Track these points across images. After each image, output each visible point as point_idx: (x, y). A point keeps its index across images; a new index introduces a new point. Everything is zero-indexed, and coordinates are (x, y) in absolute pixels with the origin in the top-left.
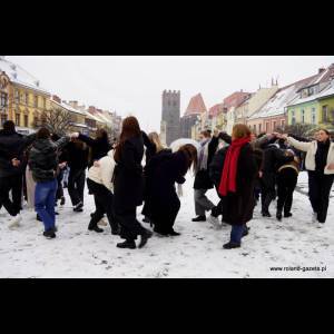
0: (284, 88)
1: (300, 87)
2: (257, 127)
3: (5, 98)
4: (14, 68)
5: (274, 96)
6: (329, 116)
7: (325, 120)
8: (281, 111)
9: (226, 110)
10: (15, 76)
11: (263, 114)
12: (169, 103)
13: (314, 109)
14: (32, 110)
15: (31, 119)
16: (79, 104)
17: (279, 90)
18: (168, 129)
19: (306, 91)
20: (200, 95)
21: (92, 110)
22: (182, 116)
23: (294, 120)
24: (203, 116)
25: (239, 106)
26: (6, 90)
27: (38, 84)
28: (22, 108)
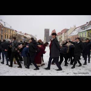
0: (78, 27)
1: (82, 27)
2: (70, 38)
3: (2, 31)
4: (5, 23)
5: (75, 30)
6: (90, 35)
7: (89, 36)
8: (77, 34)
9: (62, 34)
10: (5, 25)
11: (72, 35)
12: (46, 32)
13: (85, 33)
14: (9, 34)
15: (9, 37)
16: (22, 33)
17: (76, 28)
18: (46, 39)
19: (83, 28)
21: (26, 34)
22: (50, 35)
23: (80, 36)
25: (65, 32)
26: (2, 29)
27: (11, 27)
28: (7, 34)
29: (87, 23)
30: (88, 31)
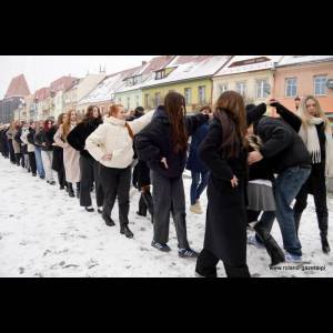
0: (112, 76)
1: (126, 76)
5: (101, 83)
6: (151, 103)
8: (109, 97)
9: (53, 94)
11: (92, 100)
13: (138, 97)
17: (107, 77)
19: (131, 80)
20: (22, 75)
24: (27, 100)
25: (67, 90)
29: (144, 63)
30: (147, 92)
